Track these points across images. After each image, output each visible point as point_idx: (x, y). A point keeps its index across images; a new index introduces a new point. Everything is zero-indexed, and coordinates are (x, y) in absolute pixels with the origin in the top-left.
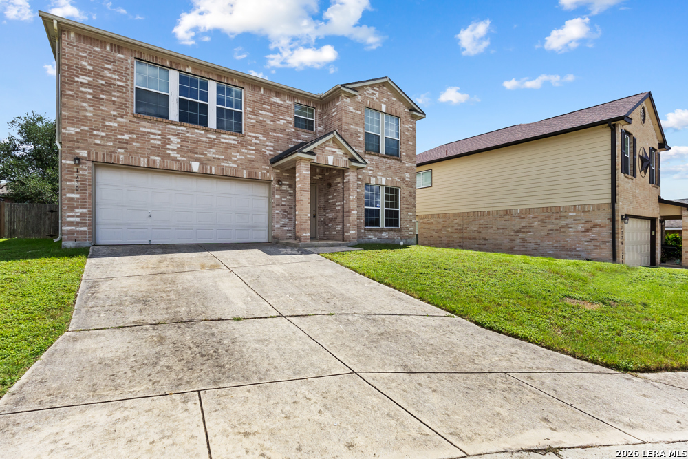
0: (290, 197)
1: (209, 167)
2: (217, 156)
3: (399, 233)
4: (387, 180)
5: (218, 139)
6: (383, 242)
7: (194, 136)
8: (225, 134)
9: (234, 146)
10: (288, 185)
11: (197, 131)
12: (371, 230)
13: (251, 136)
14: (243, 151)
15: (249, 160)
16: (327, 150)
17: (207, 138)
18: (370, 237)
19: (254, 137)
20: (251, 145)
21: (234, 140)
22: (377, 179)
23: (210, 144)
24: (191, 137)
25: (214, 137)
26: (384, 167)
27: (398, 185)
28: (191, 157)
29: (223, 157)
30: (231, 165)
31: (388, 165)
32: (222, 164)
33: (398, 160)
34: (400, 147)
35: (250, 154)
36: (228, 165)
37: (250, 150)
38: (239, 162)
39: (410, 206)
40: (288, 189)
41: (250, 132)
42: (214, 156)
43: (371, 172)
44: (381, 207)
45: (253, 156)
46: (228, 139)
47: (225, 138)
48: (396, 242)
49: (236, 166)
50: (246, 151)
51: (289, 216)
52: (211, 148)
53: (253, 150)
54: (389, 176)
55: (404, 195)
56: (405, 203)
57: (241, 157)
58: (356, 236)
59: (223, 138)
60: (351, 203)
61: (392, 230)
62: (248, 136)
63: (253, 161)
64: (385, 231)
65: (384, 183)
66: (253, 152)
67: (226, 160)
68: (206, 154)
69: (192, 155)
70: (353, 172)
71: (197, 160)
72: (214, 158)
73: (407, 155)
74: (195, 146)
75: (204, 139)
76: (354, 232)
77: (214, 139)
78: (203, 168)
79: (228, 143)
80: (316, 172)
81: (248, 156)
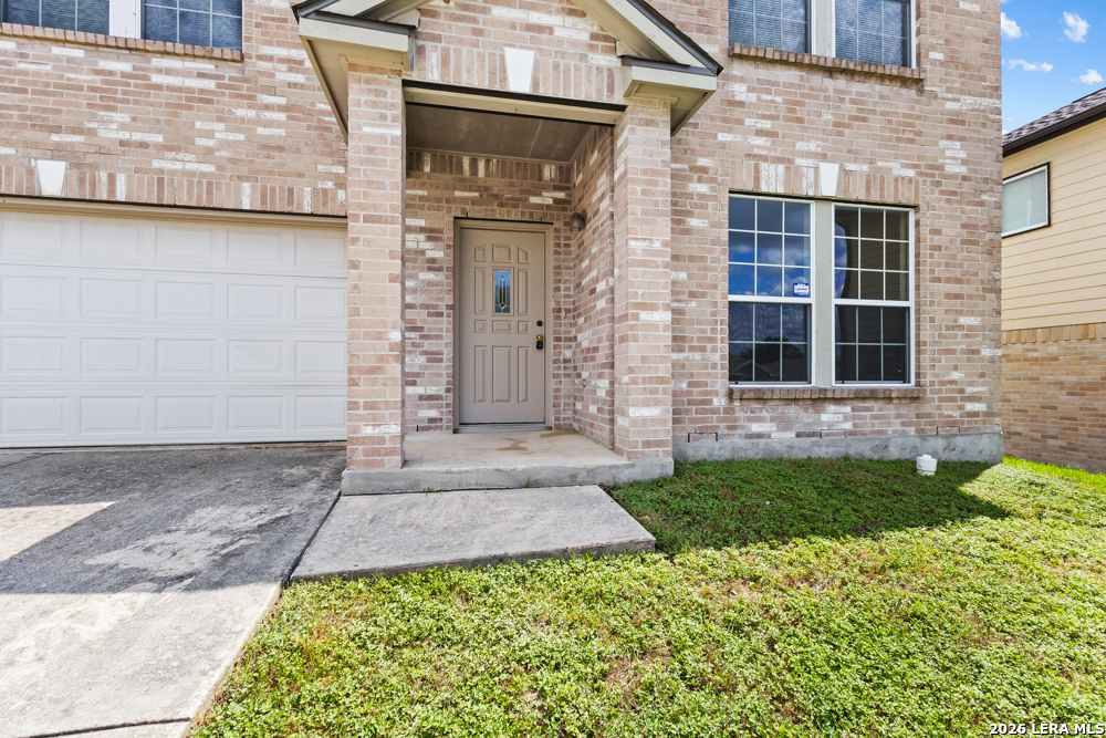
0: (431, 276)
1: (103, 176)
2: (137, 137)
3: (909, 410)
4: (845, 173)
5: (140, 75)
6: (824, 451)
7: (48, 68)
8: (166, 53)
9: (205, 98)
10: (422, 230)
11: (57, 50)
12: (760, 398)
13: (270, 59)
14: (241, 112)
15: (266, 147)
16: (500, 23)
17: (97, 72)
18: (756, 428)
19: (282, 60)
20: (272, 91)
21: (202, 75)
22: (792, 170)
23: (107, 96)
24: (37, 74)
25: (126, 67)
26: (828, 117)
27: (906, 196)
28: (35, 145)
29: (159, 139)
30: (190, 167)
31: (848, 109)
32: (156, 164)
33: (904, 81)
34: (914, 25)
35: (269, 124)
36: (179, 166)
37: (268, 107)
38: (225, 154)
39: (966, 289)
40: (425, 245)
41: (269, 43)
42: (125, 136)
43: (761, 141)
44: (820, 295)
45: (282, 132)
46: (177, 72)
47: (168, 72)
48: (894, 453)
49: (209, 168)
50: (252, 114)
51: (428, 345)
52: (113, 109)
53: (281, 109)
54: (854, 154)
55: (937, 240)
56: (940, 272)
57: (232, 137)
58: (664, 432)
59: (159, 71)
60: (636, 275)
61: (873, 395)
62: (260, 57)
63: (280, 149)
64: (838, 401)
65: (829, 190)
66: (282, 116)
67: (171, 149)
68: (92, 132)
69: (41, 136)
70: (649, 123)
71: (57, 152)
72: (122, 143)
73: (951, 61)
74: (50, 102)
75: (85, 78)
76: (653, 412)
77: (124, 75)
78: (82, 181)
79: (180, 89)
80: (540, 178)
81: (261, 130)
